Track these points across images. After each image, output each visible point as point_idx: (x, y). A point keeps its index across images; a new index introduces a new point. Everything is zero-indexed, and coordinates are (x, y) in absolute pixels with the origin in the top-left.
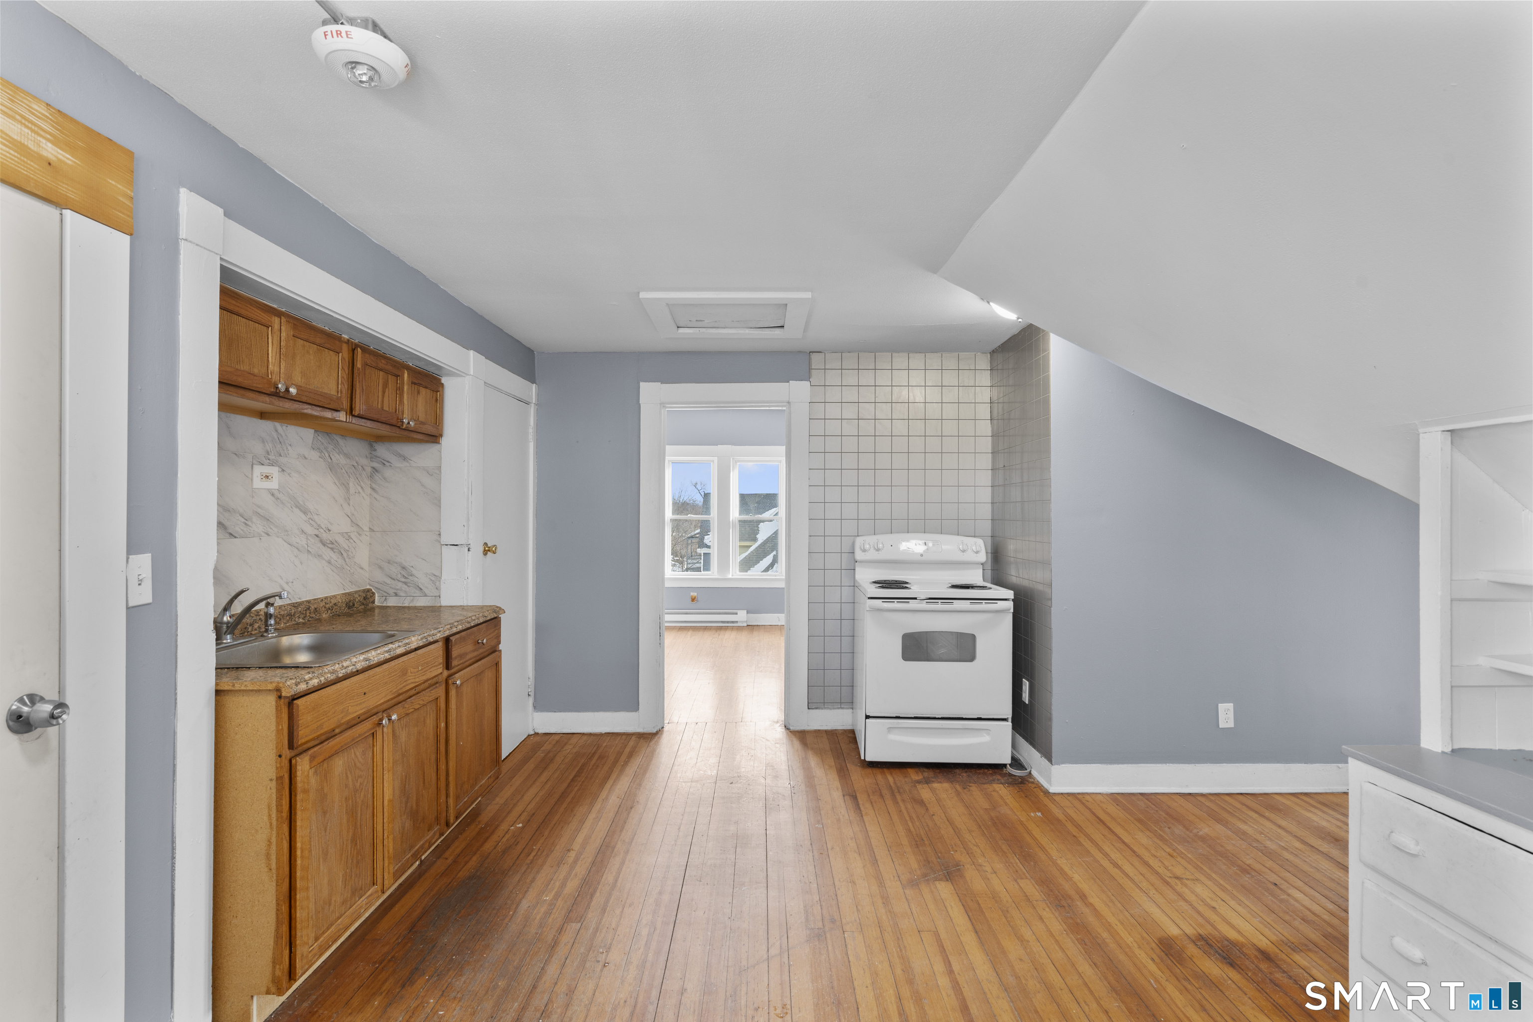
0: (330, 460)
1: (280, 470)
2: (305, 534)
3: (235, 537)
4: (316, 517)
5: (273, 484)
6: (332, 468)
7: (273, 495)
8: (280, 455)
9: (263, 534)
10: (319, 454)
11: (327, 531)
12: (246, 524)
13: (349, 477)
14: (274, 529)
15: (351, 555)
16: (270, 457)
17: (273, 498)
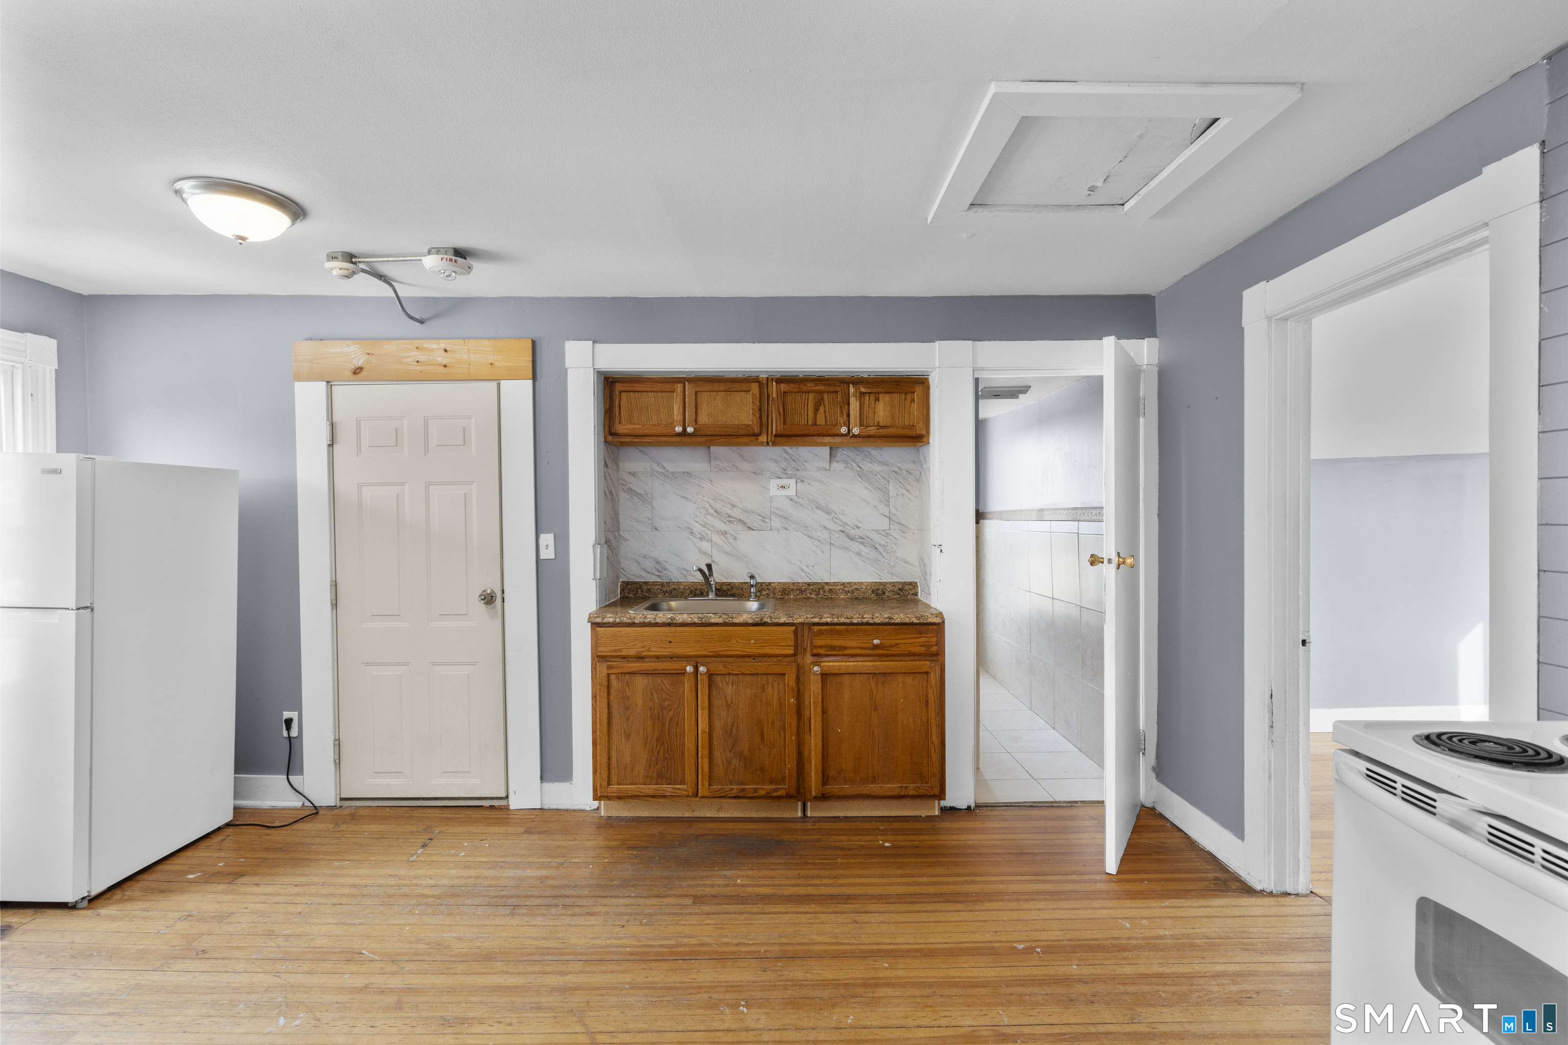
0: (859, 469)
1: (799, 481)
2: (828, 529)
3: (754, 530)
4: (841, 517)
5: (791, 492)
6: (861, 475)
7: (791, 500)
8: (798, 470)
9: (781, 529)
10: (844, 465)
11: (855, 528)
12: (763, 521)
13: (888, 482)
14: (792, 525)
15: (891, 550)
16: (788, 472)
17: (791, 502)
